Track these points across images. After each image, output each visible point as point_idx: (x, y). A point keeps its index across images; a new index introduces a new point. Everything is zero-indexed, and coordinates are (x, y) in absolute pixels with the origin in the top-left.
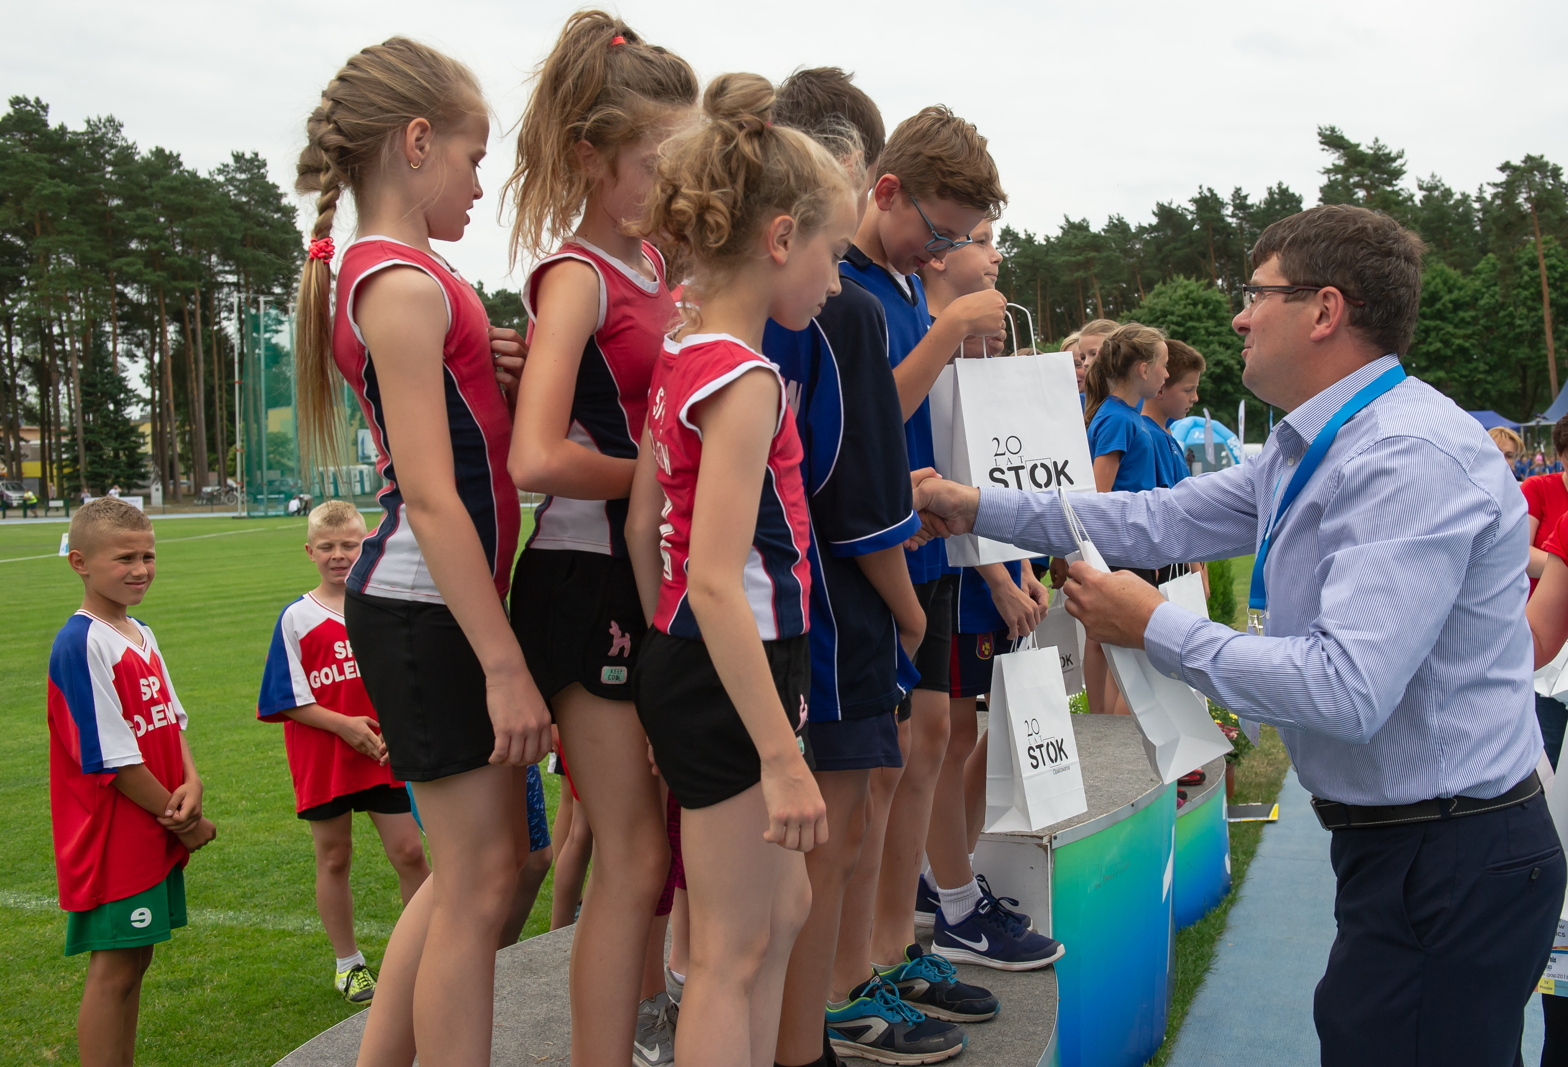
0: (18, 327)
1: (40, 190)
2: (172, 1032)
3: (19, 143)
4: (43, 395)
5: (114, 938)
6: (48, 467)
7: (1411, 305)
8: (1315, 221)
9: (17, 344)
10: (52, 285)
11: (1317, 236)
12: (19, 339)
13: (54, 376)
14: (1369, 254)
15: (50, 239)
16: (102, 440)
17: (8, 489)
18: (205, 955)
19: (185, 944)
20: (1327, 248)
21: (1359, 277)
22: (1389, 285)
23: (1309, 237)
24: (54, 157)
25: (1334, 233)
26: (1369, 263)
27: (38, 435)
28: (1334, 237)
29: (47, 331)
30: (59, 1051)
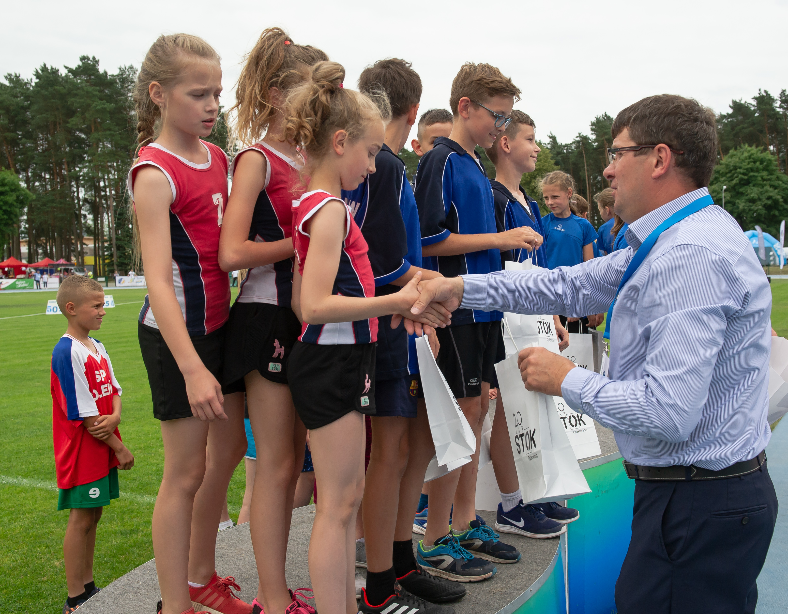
0: (82, 182)
1: (95, 107)
2: (119, 556)
3: (84, 81)
4: (95, 220)
5: (81, 502)
6: (98, 258)
7: (712, 151)
8: (648, 105)
9: (82, 192)
10: (100, 159)
11: (650, 113)
12: (83, 189)
13: (101, 209)
14: (683, 121)
15: (100, 133)
16: (126, 244)
17: (77, 271)
18: (141, 518)
19: (132, 512)
20: (657, 120)
21: (679, 136)
22: (698, 140)
23: (645, 115)
24: (102, 88)
25: (661, 111)
26: (684, 127)
27: (93, 242)
28: (661, 113)
29: (97, 184)
30: (63, 562)
